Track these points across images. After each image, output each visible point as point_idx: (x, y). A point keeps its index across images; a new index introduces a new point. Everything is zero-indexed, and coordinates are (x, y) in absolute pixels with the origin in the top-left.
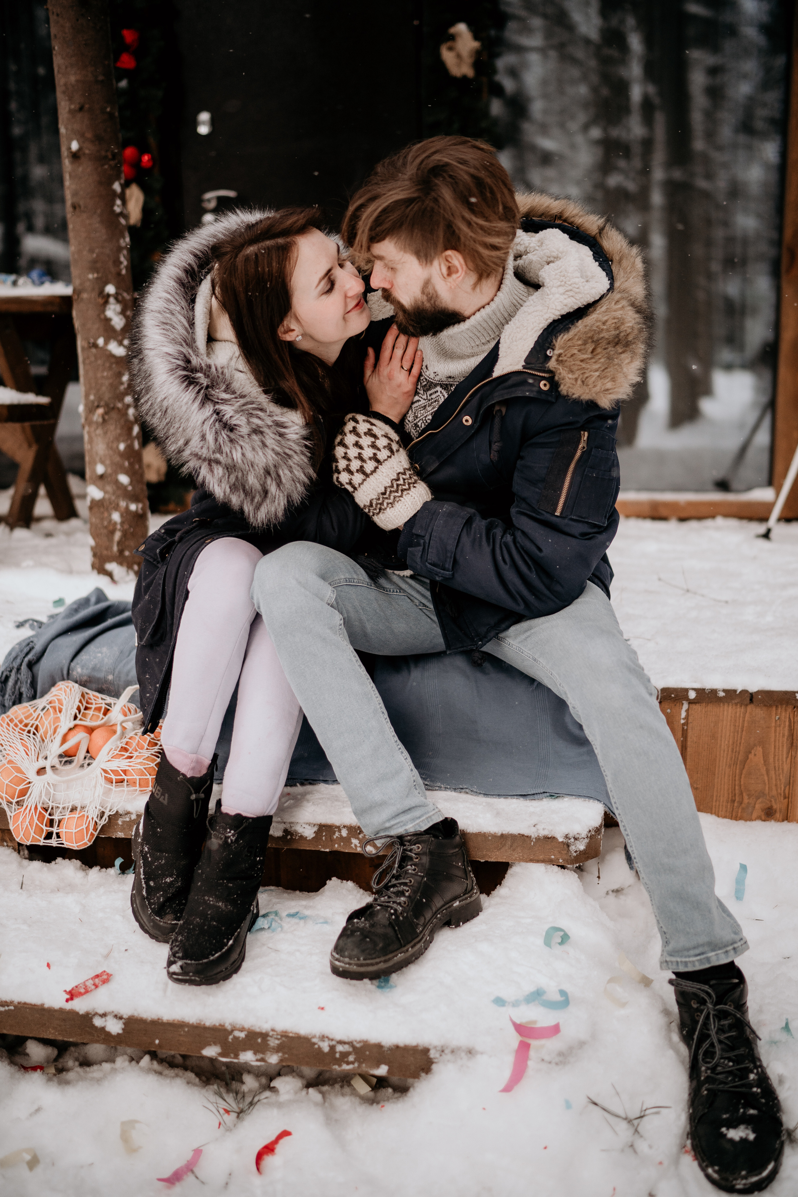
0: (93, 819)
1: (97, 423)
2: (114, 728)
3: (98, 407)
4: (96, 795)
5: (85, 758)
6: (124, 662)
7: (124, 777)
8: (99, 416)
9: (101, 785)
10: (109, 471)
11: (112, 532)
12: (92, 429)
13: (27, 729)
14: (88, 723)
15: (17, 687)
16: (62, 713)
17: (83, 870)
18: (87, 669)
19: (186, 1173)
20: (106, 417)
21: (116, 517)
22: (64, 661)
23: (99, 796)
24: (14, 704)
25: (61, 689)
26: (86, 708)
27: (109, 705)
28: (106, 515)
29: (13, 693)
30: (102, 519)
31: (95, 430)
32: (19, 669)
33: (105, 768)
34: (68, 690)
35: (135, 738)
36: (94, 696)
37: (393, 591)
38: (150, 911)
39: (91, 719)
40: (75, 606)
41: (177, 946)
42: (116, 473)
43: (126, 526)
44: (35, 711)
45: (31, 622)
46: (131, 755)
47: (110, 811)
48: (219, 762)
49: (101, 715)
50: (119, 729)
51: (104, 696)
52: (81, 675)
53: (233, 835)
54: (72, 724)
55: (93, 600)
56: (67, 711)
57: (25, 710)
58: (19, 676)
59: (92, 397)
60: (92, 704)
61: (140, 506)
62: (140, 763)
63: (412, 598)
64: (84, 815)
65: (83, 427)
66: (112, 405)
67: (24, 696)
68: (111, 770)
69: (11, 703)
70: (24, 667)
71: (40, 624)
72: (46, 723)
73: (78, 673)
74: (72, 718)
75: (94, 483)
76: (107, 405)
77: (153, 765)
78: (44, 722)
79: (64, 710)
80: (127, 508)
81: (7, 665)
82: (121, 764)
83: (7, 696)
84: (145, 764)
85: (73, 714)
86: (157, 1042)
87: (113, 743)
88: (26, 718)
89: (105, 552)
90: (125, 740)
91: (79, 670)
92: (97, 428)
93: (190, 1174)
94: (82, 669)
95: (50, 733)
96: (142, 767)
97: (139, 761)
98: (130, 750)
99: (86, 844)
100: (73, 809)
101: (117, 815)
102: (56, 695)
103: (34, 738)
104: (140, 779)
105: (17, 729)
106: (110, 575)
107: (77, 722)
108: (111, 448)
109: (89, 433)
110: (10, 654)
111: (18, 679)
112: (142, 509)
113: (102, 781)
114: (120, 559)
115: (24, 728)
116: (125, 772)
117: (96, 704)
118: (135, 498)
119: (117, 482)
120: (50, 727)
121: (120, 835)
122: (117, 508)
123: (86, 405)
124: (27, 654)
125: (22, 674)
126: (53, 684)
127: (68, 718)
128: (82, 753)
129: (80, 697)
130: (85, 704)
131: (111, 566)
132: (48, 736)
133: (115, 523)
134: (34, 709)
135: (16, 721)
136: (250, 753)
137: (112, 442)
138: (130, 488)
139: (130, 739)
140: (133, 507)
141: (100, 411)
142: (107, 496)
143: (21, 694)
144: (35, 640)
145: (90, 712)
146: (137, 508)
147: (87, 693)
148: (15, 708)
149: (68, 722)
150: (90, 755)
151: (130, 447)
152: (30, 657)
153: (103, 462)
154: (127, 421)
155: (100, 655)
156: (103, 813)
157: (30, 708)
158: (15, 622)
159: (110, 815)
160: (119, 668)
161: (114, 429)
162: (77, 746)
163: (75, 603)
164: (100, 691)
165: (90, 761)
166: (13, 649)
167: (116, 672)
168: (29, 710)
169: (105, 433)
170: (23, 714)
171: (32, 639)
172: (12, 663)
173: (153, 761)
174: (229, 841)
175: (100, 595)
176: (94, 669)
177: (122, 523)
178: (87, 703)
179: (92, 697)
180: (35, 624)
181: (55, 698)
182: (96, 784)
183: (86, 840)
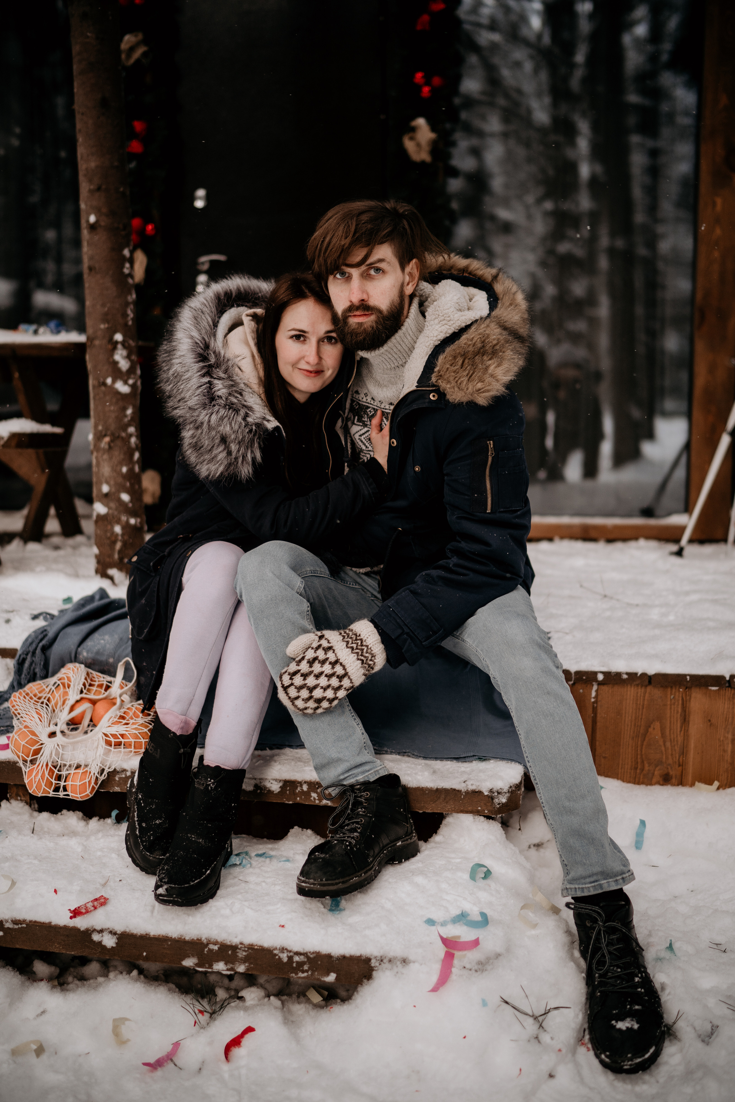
0: (94, 774)
1: (104, 449)
2: (114, 701)
3: (105, 435)
4: (98, 754)
5: (89, 726)
6: (123, 647)
7: (121, 740)
8: (106, 443)
9: (102, 747)
10: (113, 490)
11: (114, 542)
12: (100, 455)
13: (41, 701)
14: (92, 696)
15: (32, 668)
16: (70, 688)
17: (84, 820)
18: (91, 653)
19: (166, 1061)
20: (112, 445)
21: (118, 529)
22: (72, 647)
23: (100, 755)
24: (29, 682)
25: (69, 669)
26: (91, 685)
27: (110, 682)
28: (109, 527)
29: (29, 673)
30: (106, 531)
31: (102, 456)
32: (34, 653)
33: (105, 732)
34: (76, 669)
35: (132, 709)
36: (97, 675)
37: (350, 584)
38: (142, 847)
39: (94, 694)
40: (82, 602)
41: (164, 874)
42: (119, 492)
43: (126, 537)
44: (47, 687)
45: (45, 615)
46: (128, 722)
47: (109, 768)
48: (202, 725)
49: (103, 691)
50: (118, 701)
51: (105, 676)
52: (87, 658)
53: (213, 783)
54: (79, 697)
55: (97, 597)
56: (74, 686)
57: (39, 686)
58: (34, 659)
59: (100, 428)
60: (95, 681)
61: (139, 520)
62: (136, 729)
63: (365, 590)
64: (87, 771)
65: (92, 453)
66: (117, 435)
67: (38, 675)
68: (111, 734)
69: (26, 682)
70: (38, 651)
71: (52, 616)
72: (57, 695)
73: (84, 656)
74: (79, 692)
75: (100, 501)
76: (112, 435)
77: (146, 730)
78: (55, 695)
79: (72, 686)
80: (127, 522)
81: (24, 649)
82: (120, 729)
83: (23, 676)
84: (139, 729)
85: (80, 689)
86: (145, 954)
87: (113, 712)
88: (40, 692)
89: (108, 560)
90: (123, 710)
91: (85, 654)
92: (104, 454)
93: (169, 1062)
94: (87, 653)
95: (60, 703)
96: (137, 732)
97: (135, 726)
98: (127, 718)
99: (87, 795)
100: (78, 767)
101: (115, 772)
102: (65, 673)
103: (46, 708)
104: (135, 742)
105: (32, 701)
106: (111, 578)
107: (83, 695)
108: (115, 471)
109: (97, 458)
110: (27, 640)
111: (33, 661)
112: (140, 523)
113: (103, 743)
114: (120, 566)
115: (38, 700)
116: (122, 736)
117: (99, 681)
118: (133, 513)
119: (120, 501)
120: (60, 699)
121: (117, 789)
122: (118, 522)
123: (95, 435)
124: (41, 640)
125: (37, 657)
126: (63, 665)
127: (75, 692)
128: (86, 721)
129: (86, 675)
130: (89, 681)
131: (113, 572)
132: (58, 707)
133: (117, 535)
134: (46, 685)
135: (31, 695)
136: (228, 716)
137: (117, 466)
138: (130, 505)
139: (127, 709)
140: (132, 521)
141: (107, 439)
142: (111, 512)
143: (35, 674)
144: (48, 629)
145: (94, 688)
146: (136, 522)
147: (91, 673)
148: (31, 685)
149: (75, 696)
150: (93, 723)
151: (131, 470)
152: (44, 642)
153: (107, 483)
154: (129, 448)
155: (102, 641)
156: (103, 770)
157: (42, 684)
158: (31, 614)
159: (109, 772)
160: (119, 652)
161: (118, 455)
162: (83, 715)
163: (82, 599)
164: (103, 672)
165: (93, 728)
166: (29, 636)
167: (117, 655)
168: (42, 686)
169: (111, 458)
170: (37, 689)
171: (45, 628)
172: (28, 648)
173: (146, 727)
174: (210, 788)
175: (103, 593)
176: (98, 653)
177: (123, 535)
178: (92, 680)
179: (95, 676)
180: (48, 616)
181: (64, 676)
182: (98, 745)
183: (88, 792)
